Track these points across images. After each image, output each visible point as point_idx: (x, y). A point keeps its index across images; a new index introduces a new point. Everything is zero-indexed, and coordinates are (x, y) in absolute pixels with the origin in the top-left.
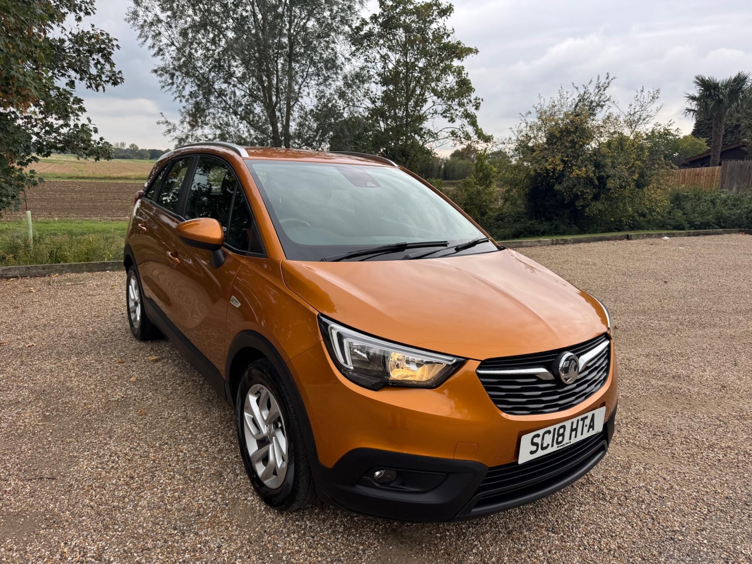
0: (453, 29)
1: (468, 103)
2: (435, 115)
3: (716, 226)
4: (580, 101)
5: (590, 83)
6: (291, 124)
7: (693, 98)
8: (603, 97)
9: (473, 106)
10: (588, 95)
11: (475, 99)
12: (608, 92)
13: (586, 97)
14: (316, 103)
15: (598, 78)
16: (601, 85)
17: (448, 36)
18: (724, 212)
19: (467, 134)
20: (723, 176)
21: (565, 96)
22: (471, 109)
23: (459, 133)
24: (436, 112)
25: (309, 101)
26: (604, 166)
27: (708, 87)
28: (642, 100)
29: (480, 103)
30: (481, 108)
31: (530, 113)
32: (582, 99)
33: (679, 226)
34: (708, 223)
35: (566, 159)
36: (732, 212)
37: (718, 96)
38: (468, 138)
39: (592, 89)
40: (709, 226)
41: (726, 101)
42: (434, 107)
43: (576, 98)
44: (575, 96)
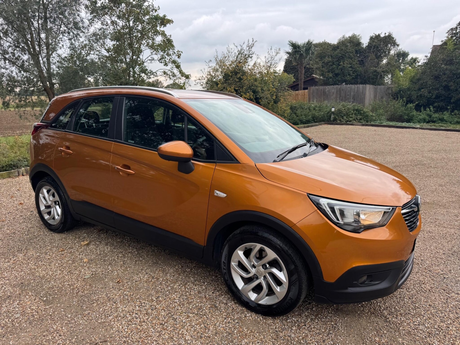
0: (159, 7)
1: (173, 54)
2: (153, 61)
3: (313, 122)
4: (239, 54)
5: (244, 44)
6: (52, 67)
7: (288, 53)
8: (251, 52)
9: (176, 56)
10: (243, 51)
11: (177, 52)
12: (253, 49)
13: (242, 52)
14: (69, 52)
15: (248, 41)
16: (250, 45)
17: (156, 11)
18: (316, 114)
19: (174, 73)
20: (309, 95)
21: (231, 51)
22: (175, 57)
23: (169, 73)
24: (153, 59)
25: (64, 51)
26: (258, 92)
27: (294, 46)
28: (271, 54)
29: (180, 54)
30: (181, 57)
31: (211, 61)
32: (240, 53)
33: (296, 123)
34: (309, 120)
35: (237, 88)
36: (319, 114)
37: (300, 52)
38: (174, 75)
39: (245, 47)
40: (310, 122)
41: (304, 54)
42: (152, 56)
43: (236, 52)
44: (236, 51)
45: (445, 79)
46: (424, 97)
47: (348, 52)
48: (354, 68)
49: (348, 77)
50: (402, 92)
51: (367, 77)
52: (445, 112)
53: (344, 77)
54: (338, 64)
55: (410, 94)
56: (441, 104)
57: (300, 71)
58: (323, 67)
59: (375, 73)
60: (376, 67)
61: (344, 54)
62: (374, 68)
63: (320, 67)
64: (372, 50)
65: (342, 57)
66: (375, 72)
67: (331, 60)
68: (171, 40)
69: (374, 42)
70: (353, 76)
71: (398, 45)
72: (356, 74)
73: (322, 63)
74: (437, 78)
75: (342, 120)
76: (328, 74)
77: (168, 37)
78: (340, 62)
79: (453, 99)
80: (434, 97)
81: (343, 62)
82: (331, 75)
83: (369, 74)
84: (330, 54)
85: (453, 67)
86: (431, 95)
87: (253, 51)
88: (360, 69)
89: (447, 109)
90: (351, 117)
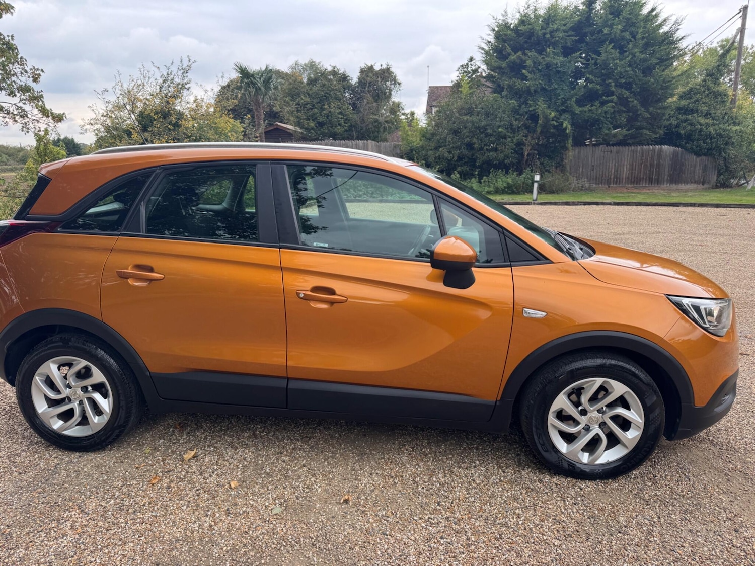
1: (21, 73)
4: (164, 81)
5: (172, 64)
8: (186, 80)
9: (29, 77)
10: (172, 76)
11: (31, 70)
12: (190, 75)
13: (170, 78)
15: (181, 60)
16: (183, 67)
21: (147, 76)
22: (24, 80)
27: (244, 73)
29: (39, 75)
30: (41, 79)
32: (166, 80)
37: (256, 83)
39: (174, 69)
41: (263, 88)
43: (158, 78)
44: (158, 76)
45: (467, 134)
46: (443, 159)
47: (333, 90)
48: (346, 115)
49: (338, 129)
50: (414, 152)
51: (364, 128)
52: (473, 179)
53: (332, 127)
54: (321, 108)
55: (426, 155)
56: (466, 168)
57: (257, 115)
58: (298, 111)
59: (376, 124)
60: (375, 115)
61: (328, 92)
62: (375, 117)
63: (294, 111)
64: (367, 88)
65: (325, 96)
66: (375, 122)
67: (309, 100)
68: (12, 45)
69: (368, 76)
70: (346, 128)
71: (399, 84)
72: (349, 124)
73: (296, 105)
74: (456, 132)
75: (349, 195)
76: (308, 123)
77: (7, 39)
78: (324, 105)
79: (478, 161)
80: (455, 158)
81: (329, 104)
82: (312, 124)
83: (368, 125)
84: (305, 91)
85: (474, 118)
86: (451, 155)
87: (190, 77)
88: (355, 117)
89: (473, 175)
90: (360, 191)
